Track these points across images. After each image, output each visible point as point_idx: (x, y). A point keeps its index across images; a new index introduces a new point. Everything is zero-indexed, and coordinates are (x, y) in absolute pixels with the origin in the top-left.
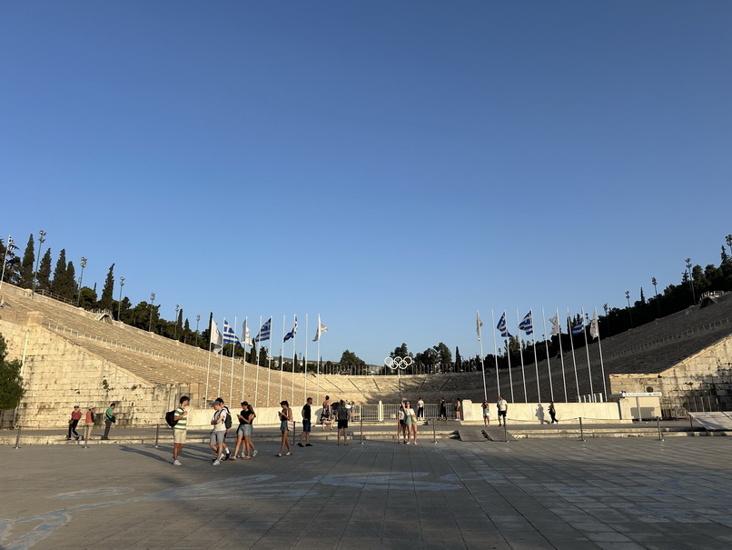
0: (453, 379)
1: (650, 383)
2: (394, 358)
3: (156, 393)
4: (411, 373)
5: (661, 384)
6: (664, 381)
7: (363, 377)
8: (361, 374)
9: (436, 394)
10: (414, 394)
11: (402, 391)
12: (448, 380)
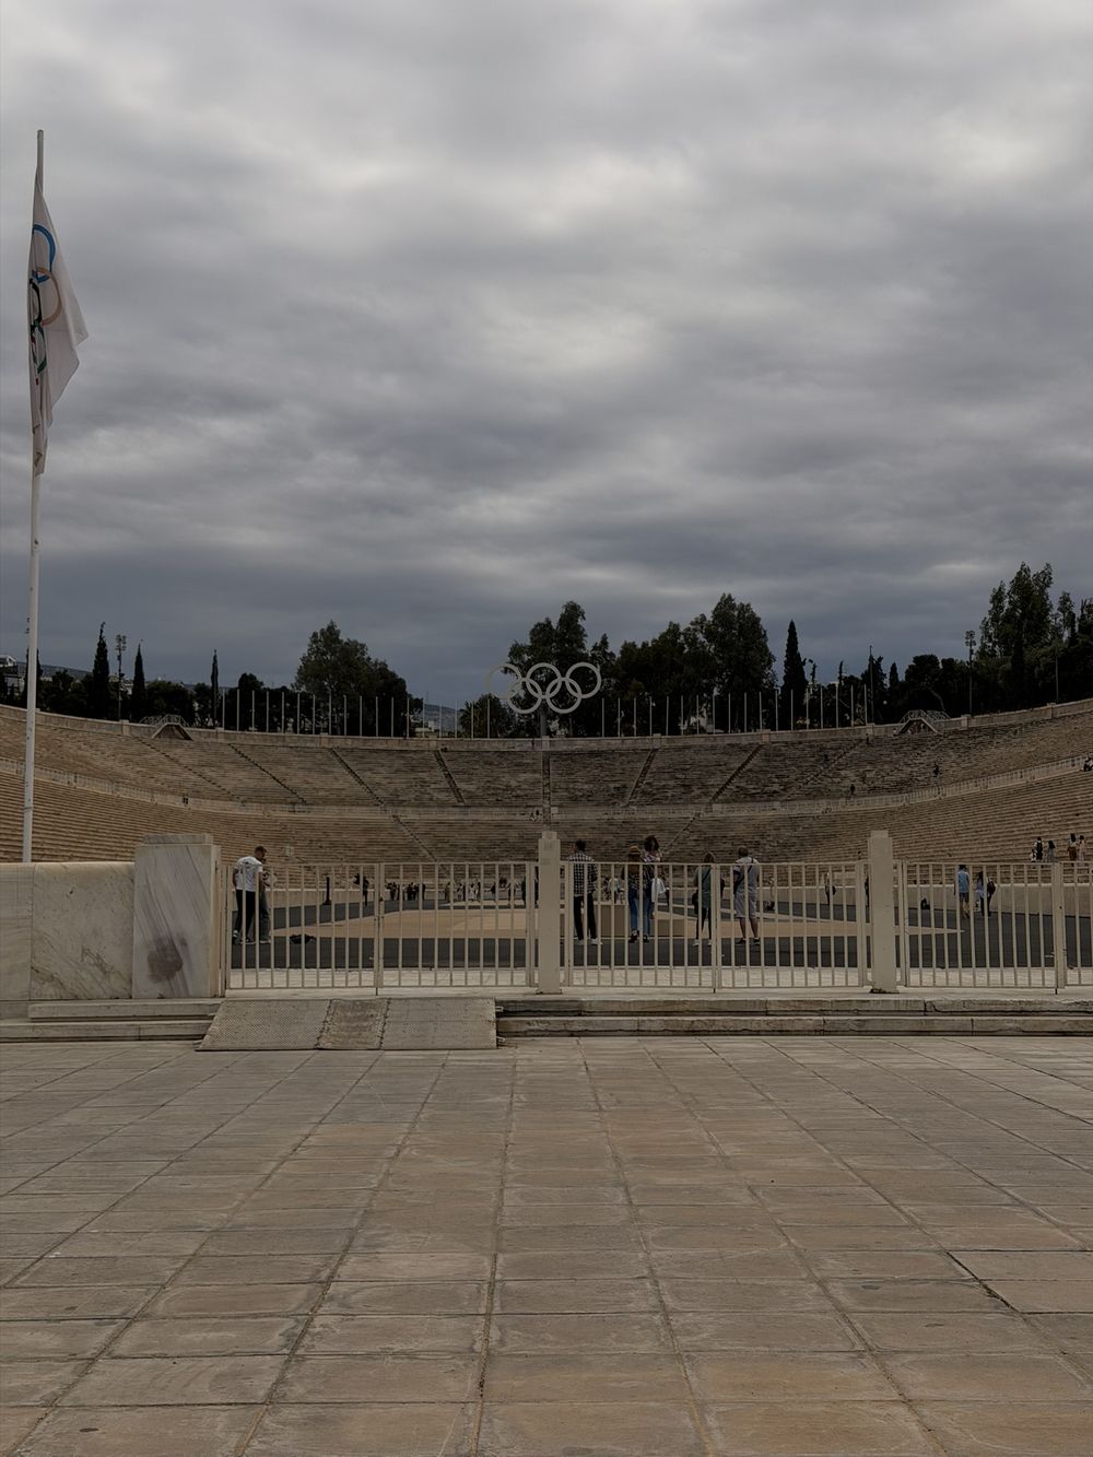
0: (771, 754)
2: (524, 668)
4: (592, 731)
7: (393, 743)
8: (385, 732)
9: (698, 815)
10: (606, 817)
11: (557, 802)
12: (748, 761)
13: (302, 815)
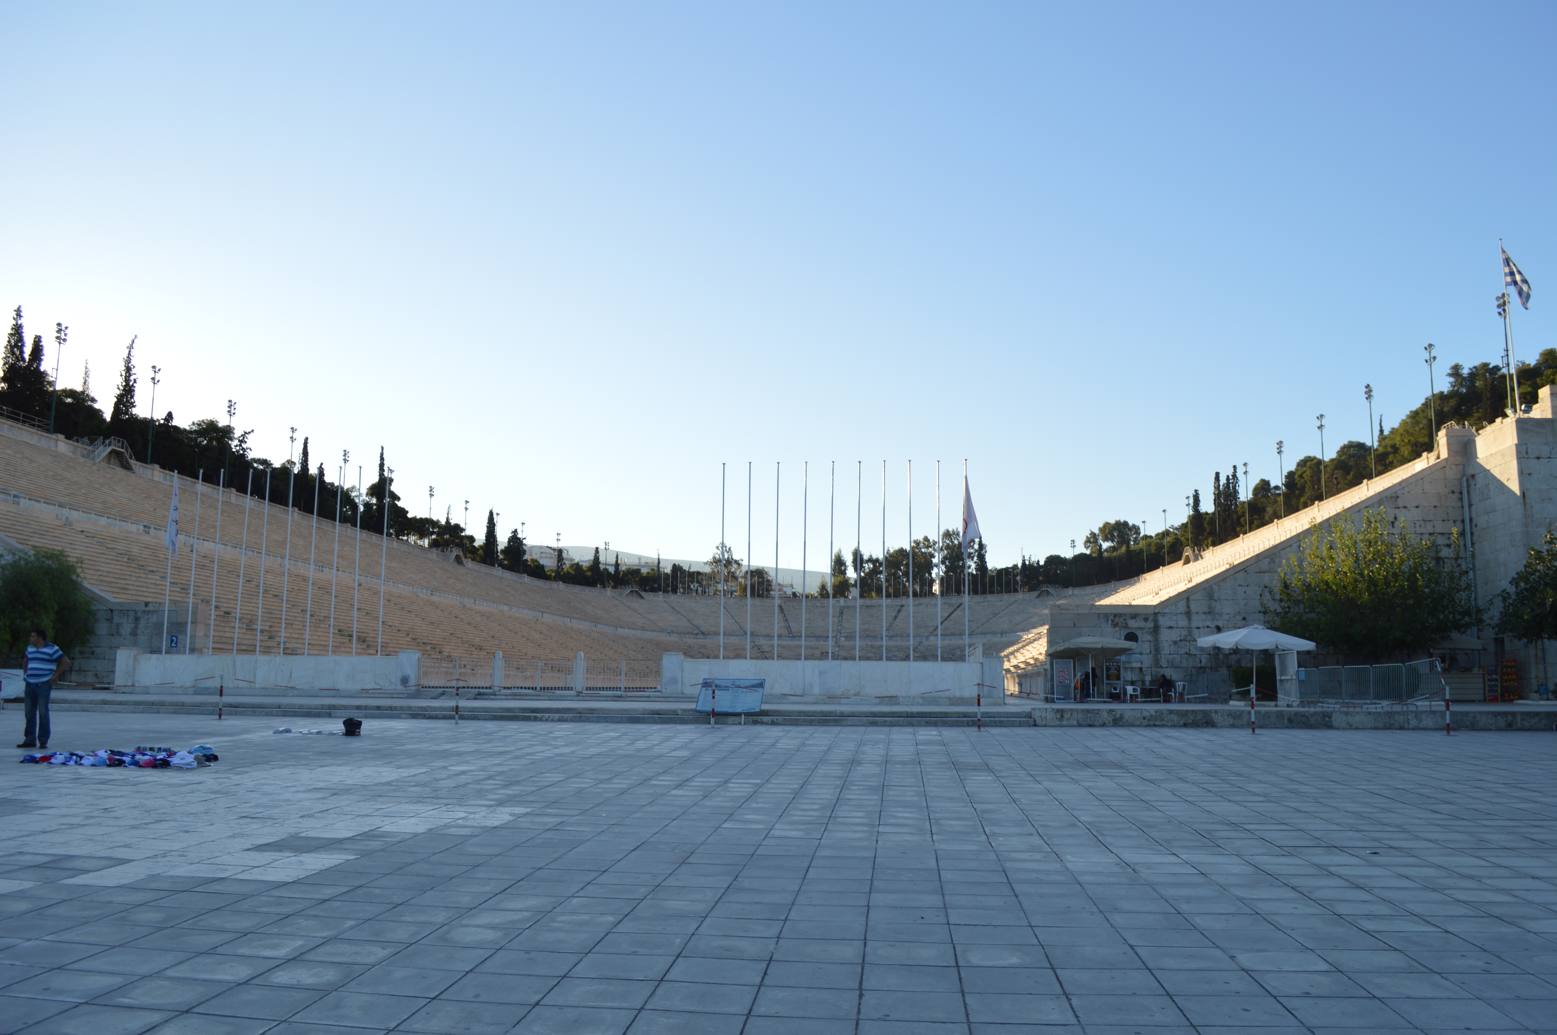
1: (1132, 624)
3: (116, 620)
5: (1156, 629)
6: (1163, 621)
9: (921, 642)
10: (870, 643)
11: (845, 635)
12: (953, 612)
13: (701, 640)
